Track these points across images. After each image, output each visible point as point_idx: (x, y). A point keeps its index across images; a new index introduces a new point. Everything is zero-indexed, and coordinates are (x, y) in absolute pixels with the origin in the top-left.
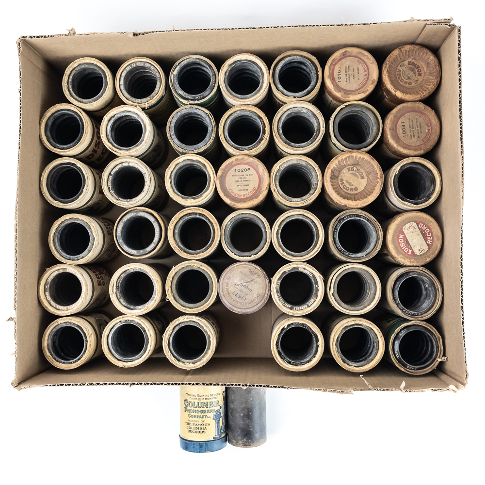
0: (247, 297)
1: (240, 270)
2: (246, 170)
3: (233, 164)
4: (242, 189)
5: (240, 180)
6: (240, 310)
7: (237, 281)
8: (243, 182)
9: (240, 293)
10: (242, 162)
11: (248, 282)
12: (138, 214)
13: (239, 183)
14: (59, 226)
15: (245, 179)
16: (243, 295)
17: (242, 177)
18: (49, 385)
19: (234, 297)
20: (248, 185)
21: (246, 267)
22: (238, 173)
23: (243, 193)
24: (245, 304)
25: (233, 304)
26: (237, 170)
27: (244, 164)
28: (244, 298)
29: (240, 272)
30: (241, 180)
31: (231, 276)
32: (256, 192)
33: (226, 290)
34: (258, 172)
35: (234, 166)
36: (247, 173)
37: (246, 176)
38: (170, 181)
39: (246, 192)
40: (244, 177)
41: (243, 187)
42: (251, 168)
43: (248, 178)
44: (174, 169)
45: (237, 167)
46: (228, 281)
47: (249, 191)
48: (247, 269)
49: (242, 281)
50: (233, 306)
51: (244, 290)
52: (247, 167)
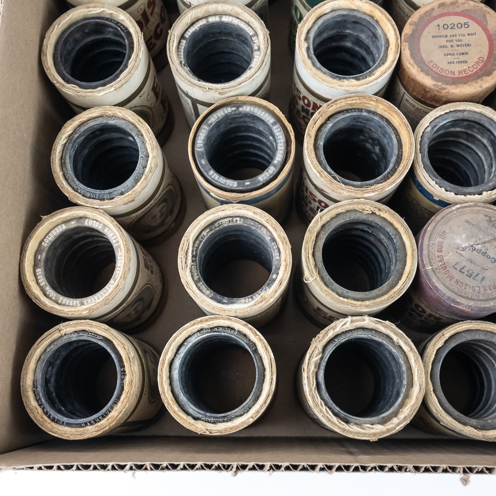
0: (488, 274)
1: (465, 217)
2: (460, 26)
3: (434, 14)
4: (455, 61)
5: (449, 44)
6: (472, 303)
7: (461, 240)
8: (456, 48)
9: (469, 266)
10: (451, 9)
11: (485, 242)
12: (240, 109)
13: (446, 51)
14: (75, 131)
15: (459, 43)
16: (476, 270)
17: (452, 38)
18: (36, 466)
19: (457, 275)
20: (467, 53)
21: (478, 212)
22: (444, 32)
23: (457, 68)
24: (482, 289)
25: (456, 290)
26: (441, 26)
27: (456, 14)
28: (480, 276)
29: (467, 221)
30: (451, 43)
31: (447, 231)
32: (485, 65)
33: (438, 259)
34: (485, 30)
35: (436, 18)
36: (464, 31)
37: (461, 38)
38: (306, 45)
39: (465, 67)
40: (458, 38)
41: (456, 56)
42: (471, 22)
43: (466, 40)
44: (314, 23)
45: (441, 21)
46: (440, 240)
47: (471, 64)
48: (481, 216)
49: (473, 240)
50: (455, 293)
51: (479, 258)
52: (463, 20)
